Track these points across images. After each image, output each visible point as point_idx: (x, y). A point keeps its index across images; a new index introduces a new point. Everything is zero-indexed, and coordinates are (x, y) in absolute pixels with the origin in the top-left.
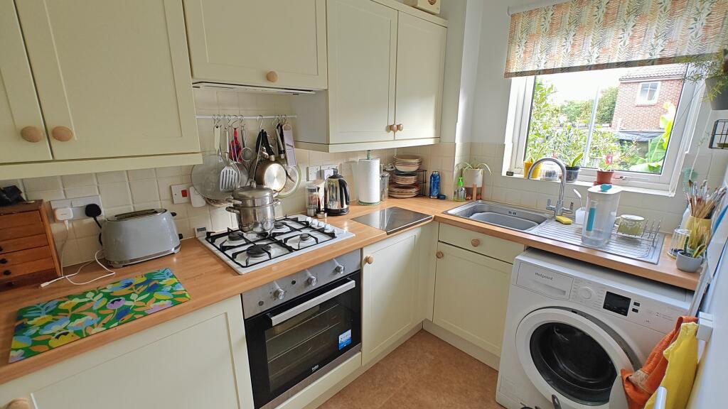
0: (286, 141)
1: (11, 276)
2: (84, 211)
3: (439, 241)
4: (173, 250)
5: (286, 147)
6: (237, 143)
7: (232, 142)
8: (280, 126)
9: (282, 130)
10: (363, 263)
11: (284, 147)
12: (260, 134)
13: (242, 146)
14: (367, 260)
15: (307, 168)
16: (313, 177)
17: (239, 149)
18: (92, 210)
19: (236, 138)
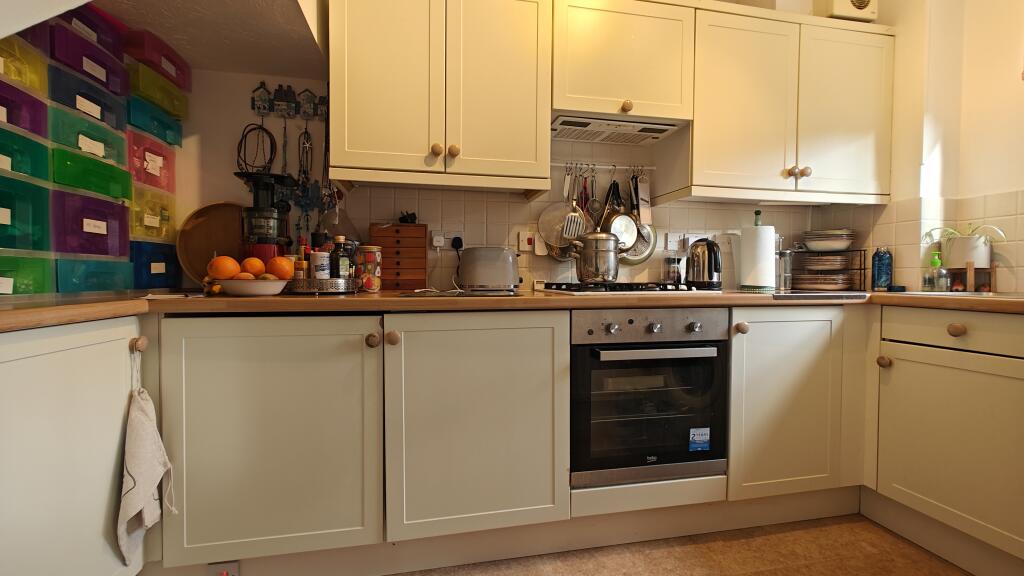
0: (641, 195)
1: (400, 278)
2: (450, 244)
3: (884, 339)
4: (512, 287)
5: (640, 201)
6: (586, 195)
7: (581, 193)
8: (635, 178)
9: (636, 182)
10: (733, 331)
11: (638, 202)
12: (611, 187)
13: (590, 195)
14: (740, 329)
15: (666, 235)
16: (673, 246)
17: (587, 199)
18: (457, 243)
19: (585, 188)
